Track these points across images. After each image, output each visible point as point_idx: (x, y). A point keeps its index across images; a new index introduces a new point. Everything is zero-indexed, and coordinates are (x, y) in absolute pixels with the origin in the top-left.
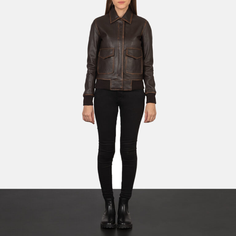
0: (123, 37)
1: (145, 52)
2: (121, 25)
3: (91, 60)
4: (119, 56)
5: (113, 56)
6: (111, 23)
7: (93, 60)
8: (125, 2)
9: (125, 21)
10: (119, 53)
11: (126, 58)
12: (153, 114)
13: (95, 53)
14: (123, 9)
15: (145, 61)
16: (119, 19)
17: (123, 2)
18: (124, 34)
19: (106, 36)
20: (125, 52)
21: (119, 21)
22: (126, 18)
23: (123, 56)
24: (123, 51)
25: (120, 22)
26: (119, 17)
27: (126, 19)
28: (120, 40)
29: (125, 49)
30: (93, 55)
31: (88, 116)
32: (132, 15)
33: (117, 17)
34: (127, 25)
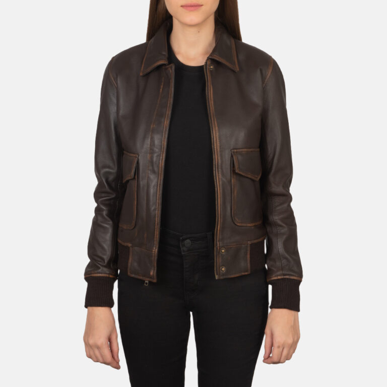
3: (104, 179)
8: (202, 5)
12: (290, 341)
14: (197, 24)
30: (108, 162)
31: (98, 348)
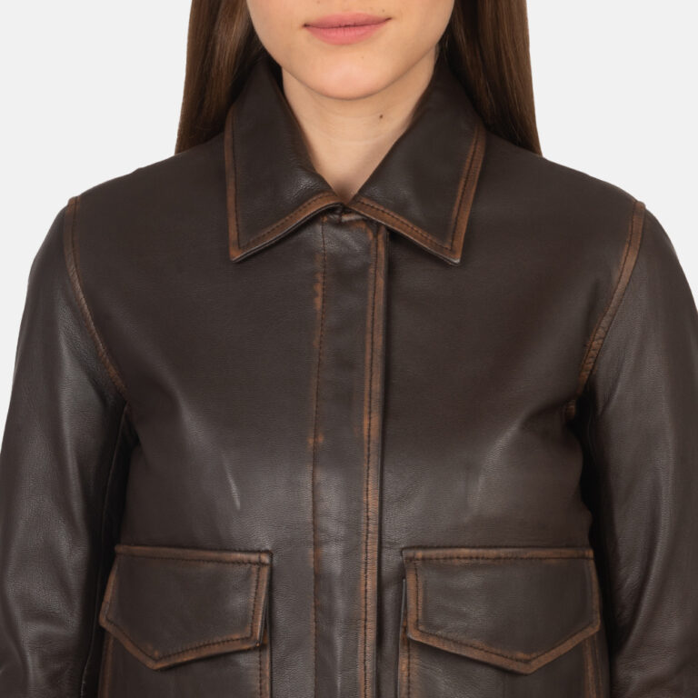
0: (371, 424)
1: (629, 576)
2: (345, 276)
3: (32, 661)
4: (324, 641)
5: (262, 648)
6: (236, 255)
7: (44, 662)
9: (394, 236)
10: (324, 613)
11: (408, 666)
13: (75, 579)
14: (367, 96)
15: (622, 673)
16: (331, 210)
17: (359, 27)
18: (377, 386)
19: (173, 412)
20: (390, 595)
21: (325, 238)
22: (405, 192)
23: (370, 649)
24: (371, 584)
25: (332, 247)
26: (321, 185)
27: (400, 209)
28: (340, 456)
29: (392, 559)
30: (50, 599)
32: (474, 151)
33: (305, 182)
34: (416, 278)
